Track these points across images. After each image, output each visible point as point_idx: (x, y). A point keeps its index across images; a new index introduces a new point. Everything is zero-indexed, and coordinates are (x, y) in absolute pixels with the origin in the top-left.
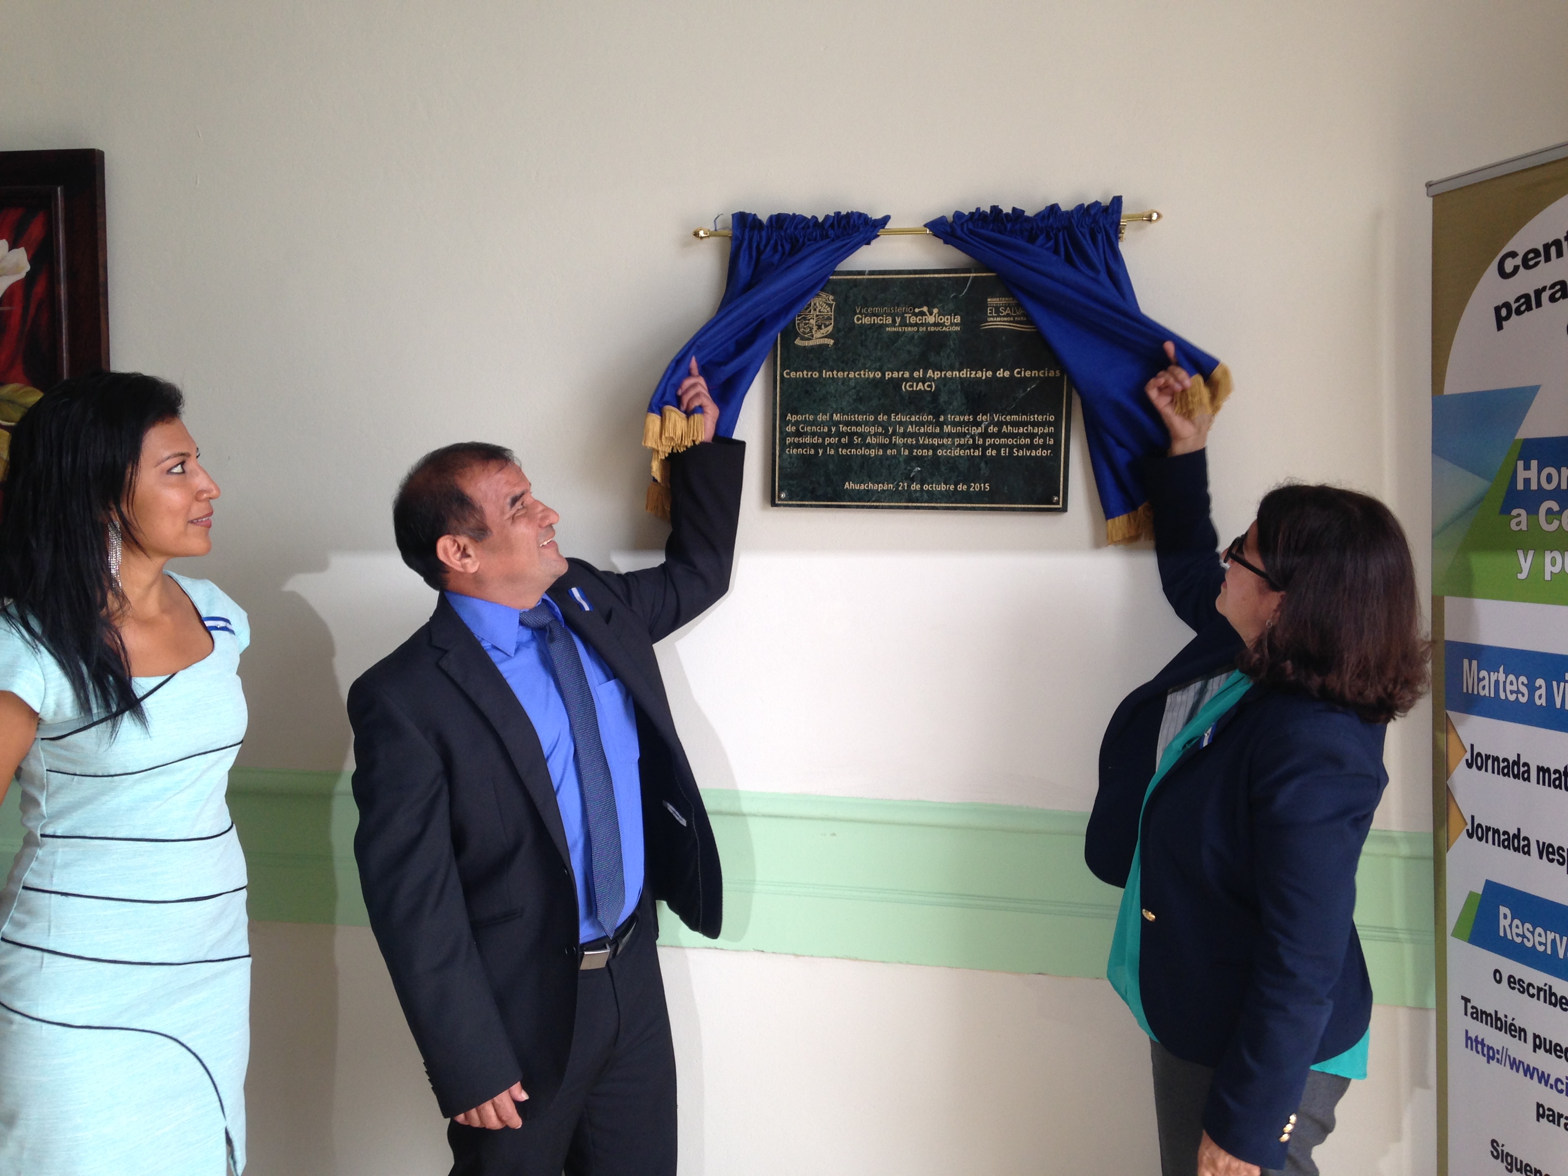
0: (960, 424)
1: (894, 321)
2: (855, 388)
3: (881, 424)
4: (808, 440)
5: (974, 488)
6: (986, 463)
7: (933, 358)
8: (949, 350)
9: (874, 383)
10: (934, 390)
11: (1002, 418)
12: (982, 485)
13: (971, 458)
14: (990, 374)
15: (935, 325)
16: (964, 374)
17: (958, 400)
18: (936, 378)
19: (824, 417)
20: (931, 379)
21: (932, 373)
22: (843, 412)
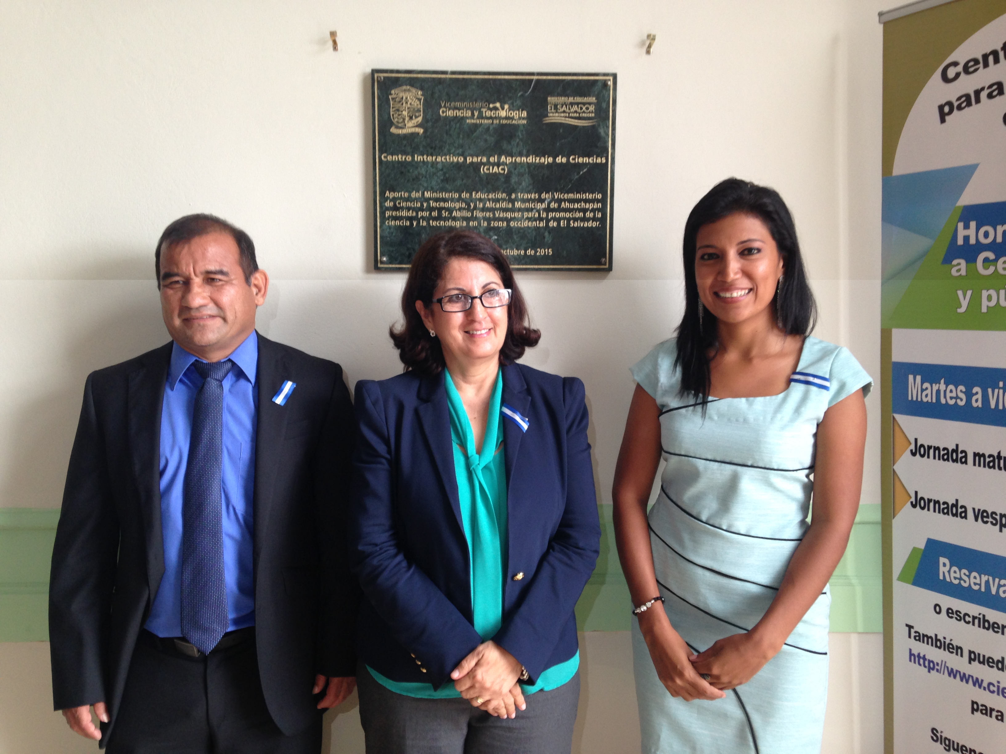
0: (528, 200)
1: (473, 114)
2: (442, 170)
3: (463, 200)
4: (404, 213)
5: (540, 252)
6: (549, 233)
7: (505, 145)
8: (518, 140)
9: (458, 166)
10: (507, 173)
11: (561, 196)
12: (546, 250)
13: (537, 229)
14: (551, 160)
15: (507, 118)
16: (530, 159)
17: (526, 181)
18: (508, 163)
19: (417, 195)
20: (504, 164)
21: (504, 158)
22: (433, 190)
